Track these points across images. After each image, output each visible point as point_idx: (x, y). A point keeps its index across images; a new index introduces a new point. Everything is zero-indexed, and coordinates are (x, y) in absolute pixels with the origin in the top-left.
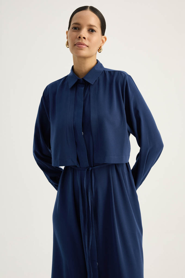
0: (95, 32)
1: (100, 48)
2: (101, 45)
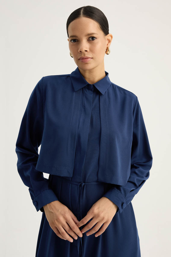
0: (96, 38)
1: (107, 50)
2: (107, 46)
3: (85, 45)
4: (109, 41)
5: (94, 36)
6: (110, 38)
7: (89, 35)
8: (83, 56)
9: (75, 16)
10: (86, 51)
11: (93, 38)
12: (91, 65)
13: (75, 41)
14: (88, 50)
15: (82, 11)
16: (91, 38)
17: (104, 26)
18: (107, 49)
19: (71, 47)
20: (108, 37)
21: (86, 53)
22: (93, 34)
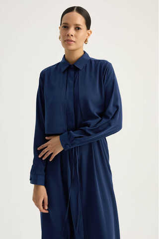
0: (81, 29)
5: (80, 27)
6: (90, 33)
7: (77, 25)
8: (69, 38)
10: (72, 35)
11: (79, 28)
14: (74, 35)
18: (86, 40)
20: (89, 31)
21: (72, 37)
22: (80, 25)
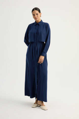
3: (36, 16)
4: (41, 14)
9: (33, 10)
12: (38, 19)
13: (34, 15)
15: (35, 9)
16: (37, 14)
17: (39, 11)
18: (41, 16)
19: (33, 16)
20: (40, 13)
